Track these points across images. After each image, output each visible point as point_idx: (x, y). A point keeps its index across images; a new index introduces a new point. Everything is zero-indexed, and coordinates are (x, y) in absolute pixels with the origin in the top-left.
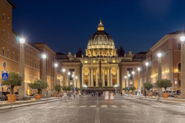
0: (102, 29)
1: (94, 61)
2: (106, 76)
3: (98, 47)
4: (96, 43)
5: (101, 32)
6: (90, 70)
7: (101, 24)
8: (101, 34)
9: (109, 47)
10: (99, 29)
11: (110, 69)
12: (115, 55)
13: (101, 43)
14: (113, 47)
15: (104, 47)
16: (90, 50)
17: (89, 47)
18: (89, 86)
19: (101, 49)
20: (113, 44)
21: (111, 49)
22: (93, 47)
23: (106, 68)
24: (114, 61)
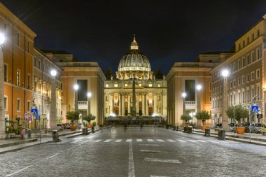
0: (136, 48)
1: (126, 85)
2: (140, 104)
3: (131, 69)
4: (129, 65)
5: (134, 51)
6: (121, 95)
7: (135, 41)
8: (134, 53)
9: (143, 69)
10: (132, 47)
11: (145, 95)
12: (151, 78)
13: (134, 65)
14: (149, 70)
15: (138, 69)
16: (122, 72)
17: (120, 69)
18: (120, 115)
19: (134, 72)
20: (149, 65)
21: (147, 72)
22: (125, 69)
23: (140, 94)
24: (150, 85)
